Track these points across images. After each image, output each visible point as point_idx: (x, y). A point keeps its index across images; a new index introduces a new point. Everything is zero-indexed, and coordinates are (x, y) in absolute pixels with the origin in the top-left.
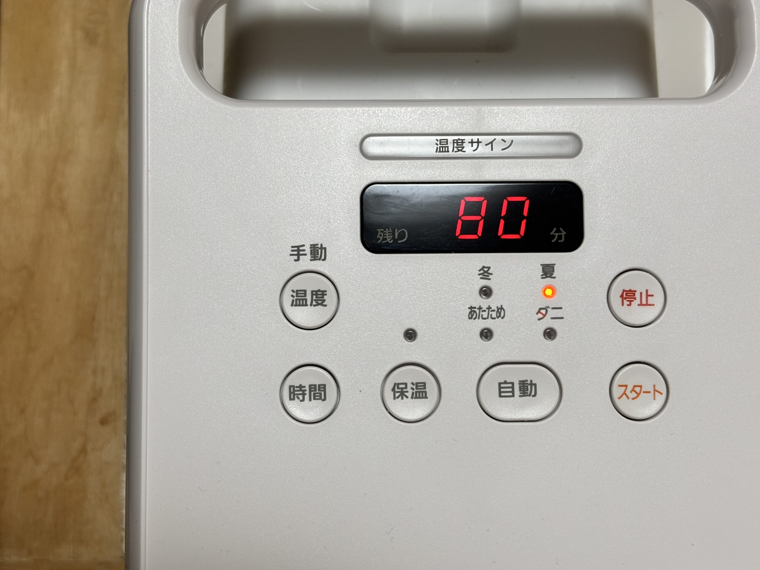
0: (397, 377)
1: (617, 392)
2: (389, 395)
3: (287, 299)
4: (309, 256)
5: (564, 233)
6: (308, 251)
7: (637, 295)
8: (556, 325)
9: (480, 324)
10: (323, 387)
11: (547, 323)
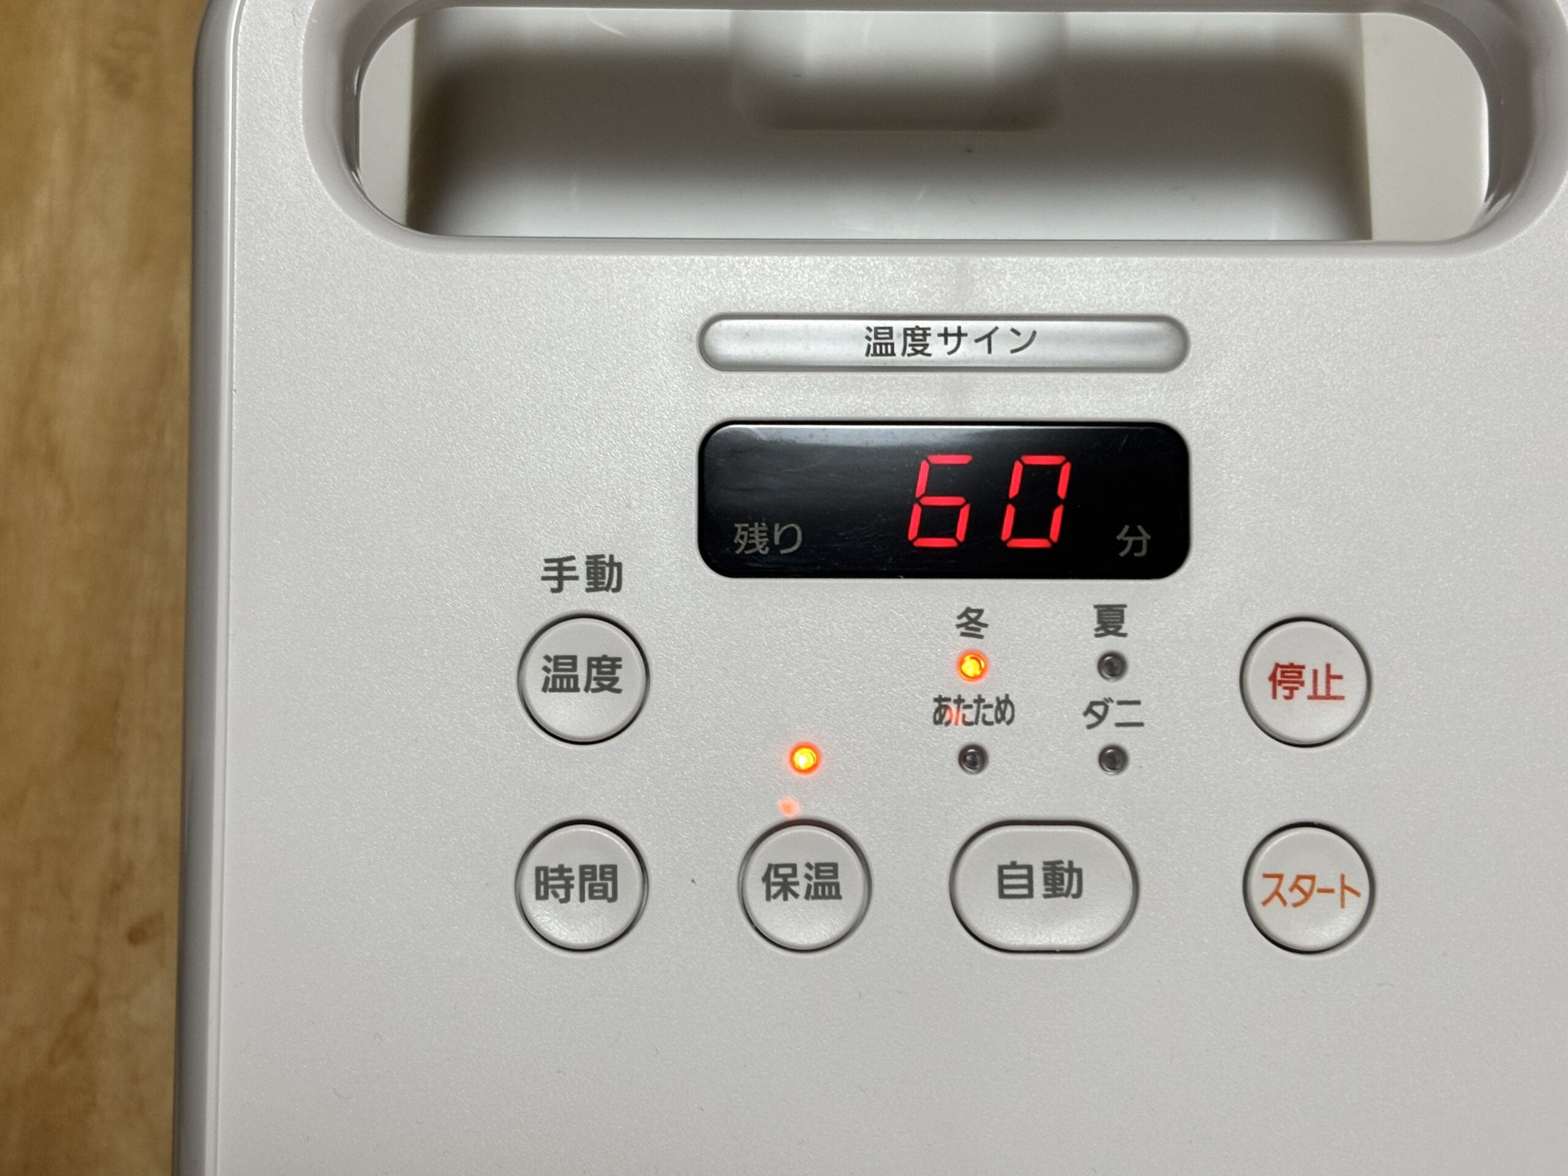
0: (772, 852)
1: (1260, 888)
2: (756, 890)
3: (535, 677)
4: (583, 582)
5: (1145, 537)
6: (581, 570)
7: (1307, 676)
8: (1125, 739)
9: (959, 736)
10: (610, 872)
11: (1107, 735)
